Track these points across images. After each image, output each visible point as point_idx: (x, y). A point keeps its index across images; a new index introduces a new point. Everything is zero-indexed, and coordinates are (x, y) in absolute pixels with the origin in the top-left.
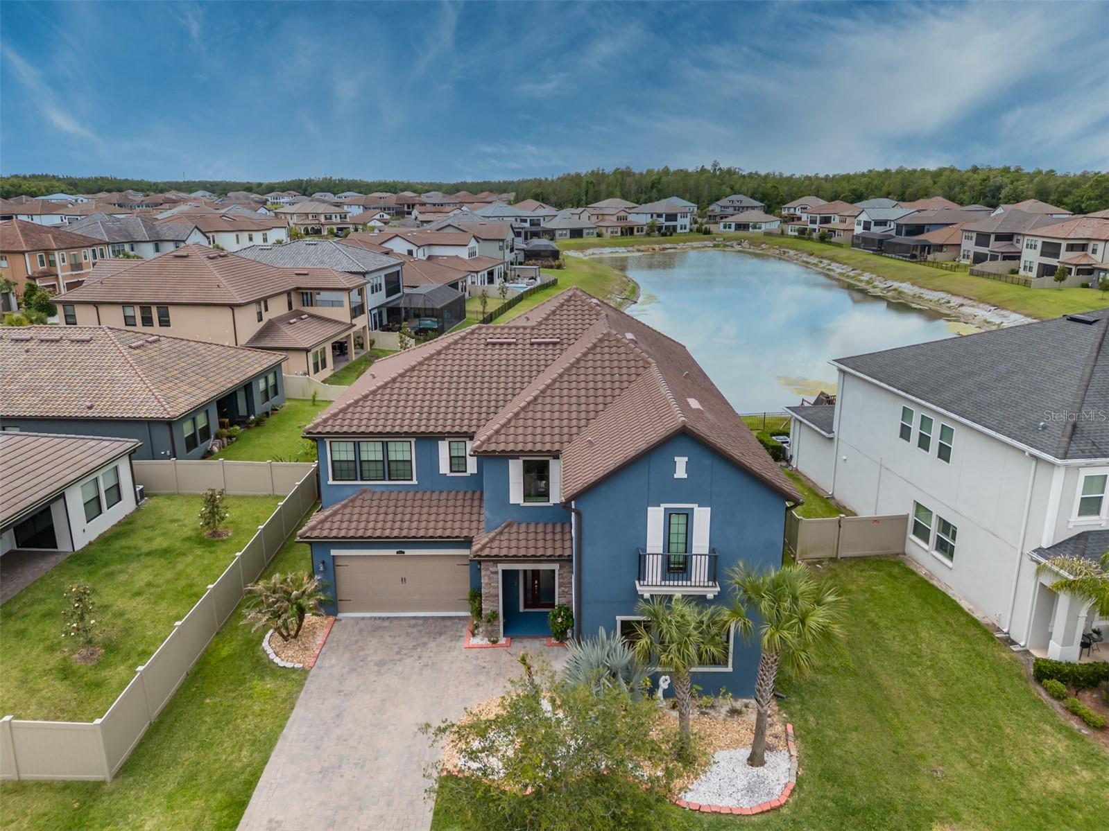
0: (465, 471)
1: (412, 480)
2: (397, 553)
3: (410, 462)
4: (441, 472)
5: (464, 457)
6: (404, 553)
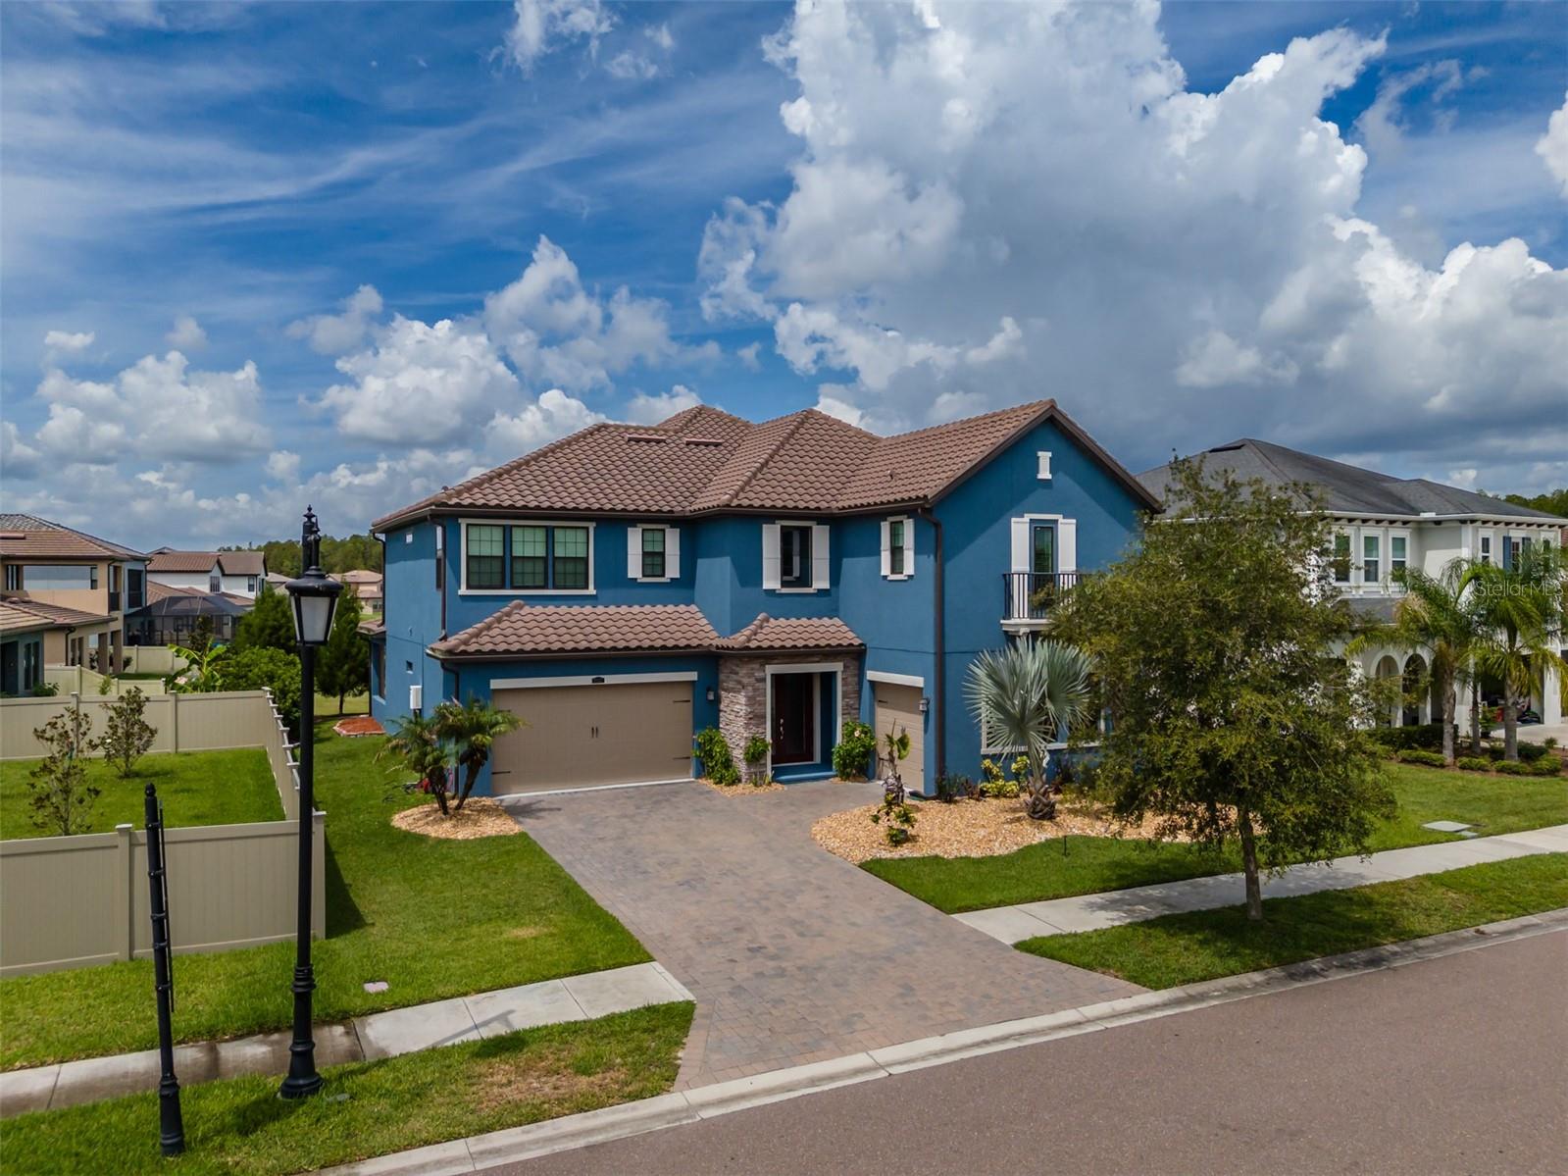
0: (663, 575)
2: (594, 681)
3: (586, 560)
4: (630, 576)
5: (662, 555)
6: (603, 680)
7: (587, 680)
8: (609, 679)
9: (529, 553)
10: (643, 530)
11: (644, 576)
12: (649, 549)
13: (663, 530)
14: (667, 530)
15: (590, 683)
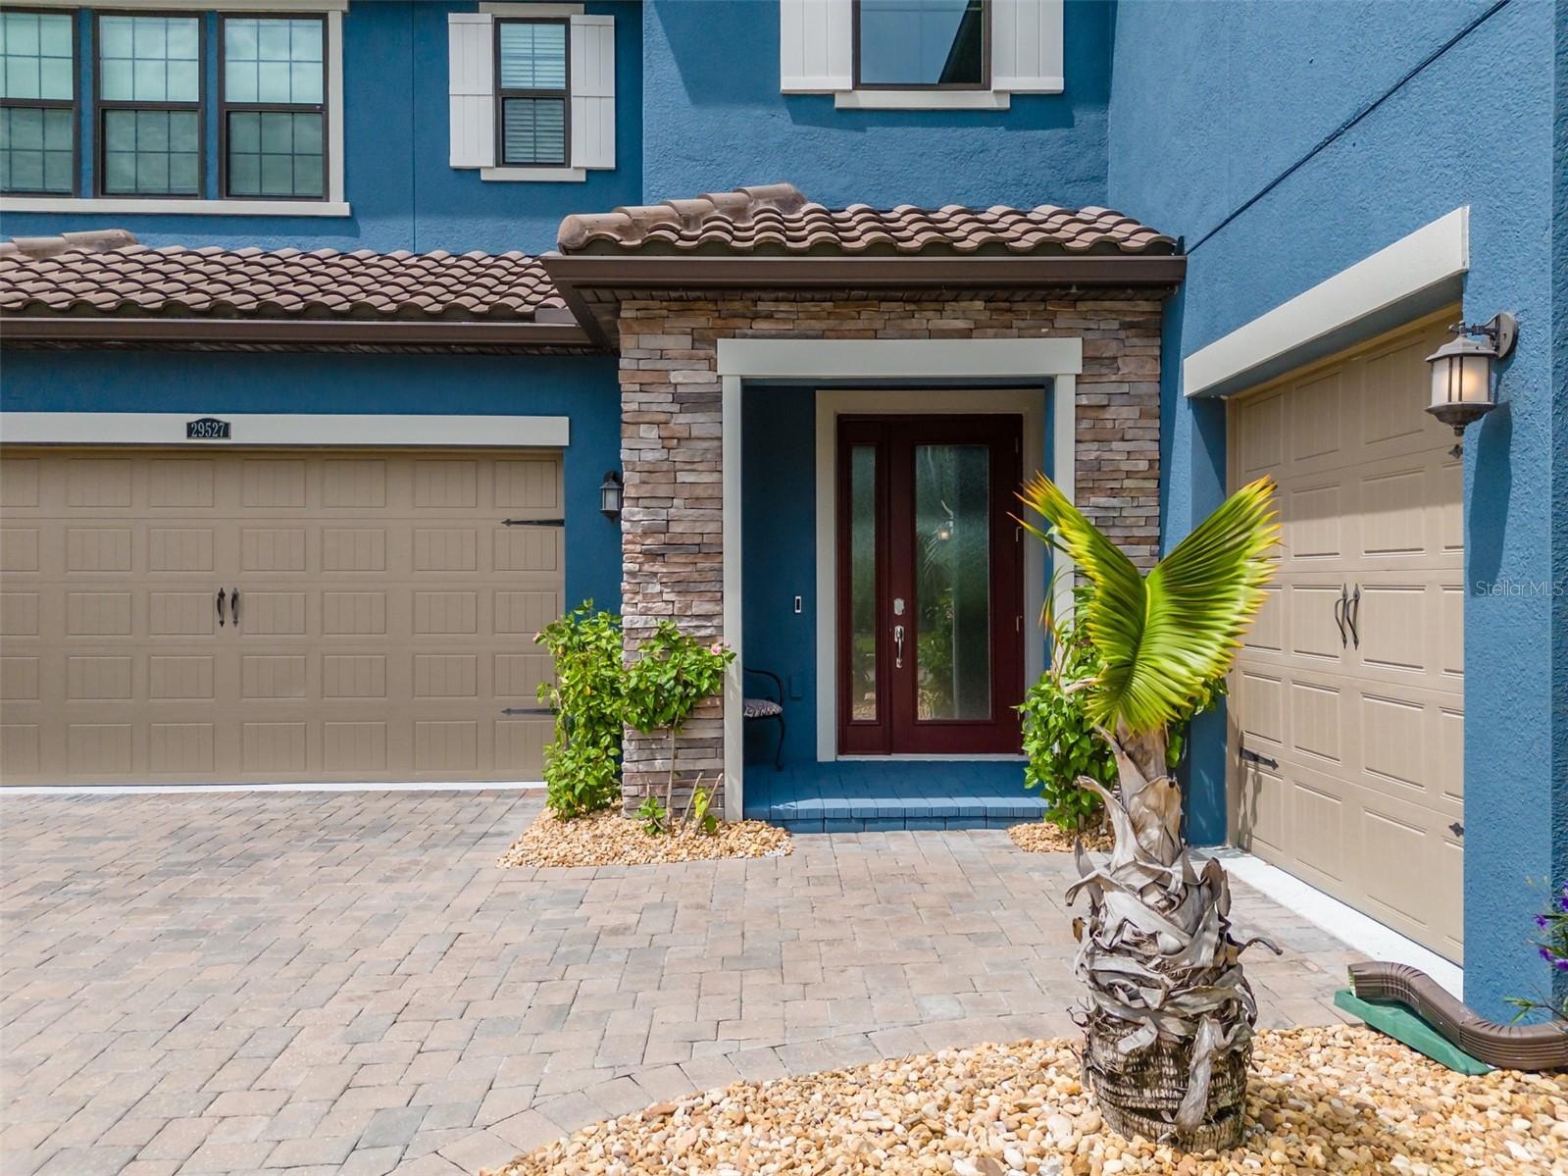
0: (566, 163)
1: (324, 197)
2: (191, 430)
3: (321, 110)
4: (456, 161)
5: (563, 96)
6: (225, 430)
7: (167, 428)
8: (249, 428)
9: (150, 89)
10: (498, 22)
11: (502, 160)
12: (517, 77)
13: (565, 21)
14: (575, 19)
15: (181, 437)
